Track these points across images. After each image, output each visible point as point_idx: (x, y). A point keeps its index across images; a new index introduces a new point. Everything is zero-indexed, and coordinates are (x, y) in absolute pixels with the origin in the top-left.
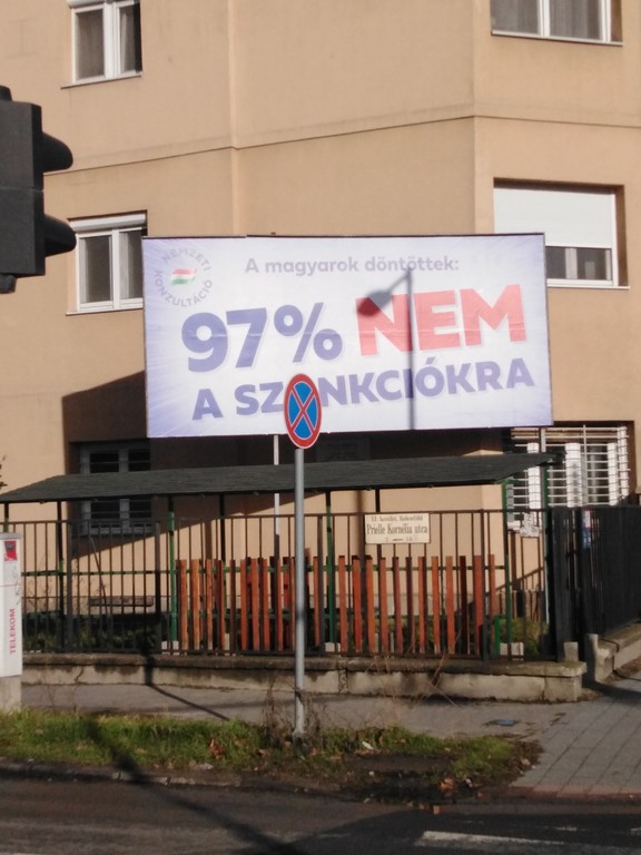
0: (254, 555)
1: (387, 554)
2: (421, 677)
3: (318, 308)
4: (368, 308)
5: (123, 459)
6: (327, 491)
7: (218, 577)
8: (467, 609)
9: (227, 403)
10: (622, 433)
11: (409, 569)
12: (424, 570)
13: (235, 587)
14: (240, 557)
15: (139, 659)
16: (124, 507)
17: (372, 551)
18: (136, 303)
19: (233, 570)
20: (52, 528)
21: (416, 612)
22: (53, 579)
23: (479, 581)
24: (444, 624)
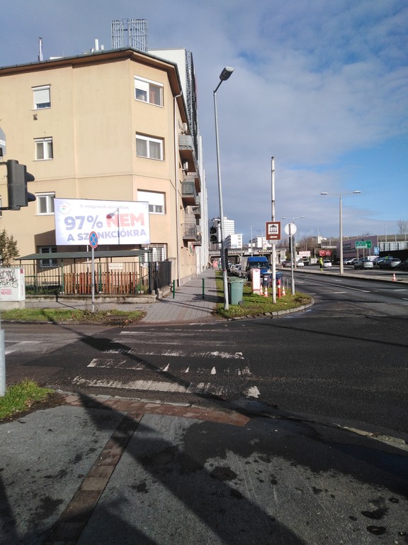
0: (82, 272)
1: (113, 272)
2: (121, 298)
3: (97, 216)
4: (109, 217)
5: (50, 250)
6: (100, 258)
7: (74, 277)
8: (131, 284)
9: (76, 237)
10: (165, 245)
11: (118, 275)
12: (122, 275)
13: (78, 280)
14: (79, 273)
15: (55, 296)
16: (51, 261)
17: (110, 271)
18: (53, 213)
19: (77, 275)
20: (32, 266)
21: (120, 284)
22: (33, 278)
23: (134, 278)
24: (126, 287)
